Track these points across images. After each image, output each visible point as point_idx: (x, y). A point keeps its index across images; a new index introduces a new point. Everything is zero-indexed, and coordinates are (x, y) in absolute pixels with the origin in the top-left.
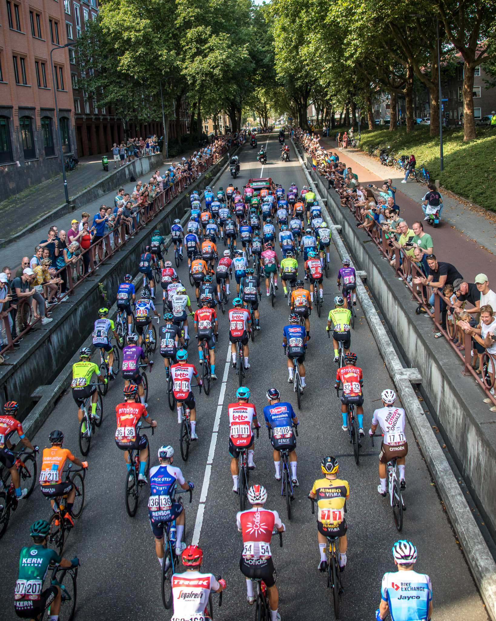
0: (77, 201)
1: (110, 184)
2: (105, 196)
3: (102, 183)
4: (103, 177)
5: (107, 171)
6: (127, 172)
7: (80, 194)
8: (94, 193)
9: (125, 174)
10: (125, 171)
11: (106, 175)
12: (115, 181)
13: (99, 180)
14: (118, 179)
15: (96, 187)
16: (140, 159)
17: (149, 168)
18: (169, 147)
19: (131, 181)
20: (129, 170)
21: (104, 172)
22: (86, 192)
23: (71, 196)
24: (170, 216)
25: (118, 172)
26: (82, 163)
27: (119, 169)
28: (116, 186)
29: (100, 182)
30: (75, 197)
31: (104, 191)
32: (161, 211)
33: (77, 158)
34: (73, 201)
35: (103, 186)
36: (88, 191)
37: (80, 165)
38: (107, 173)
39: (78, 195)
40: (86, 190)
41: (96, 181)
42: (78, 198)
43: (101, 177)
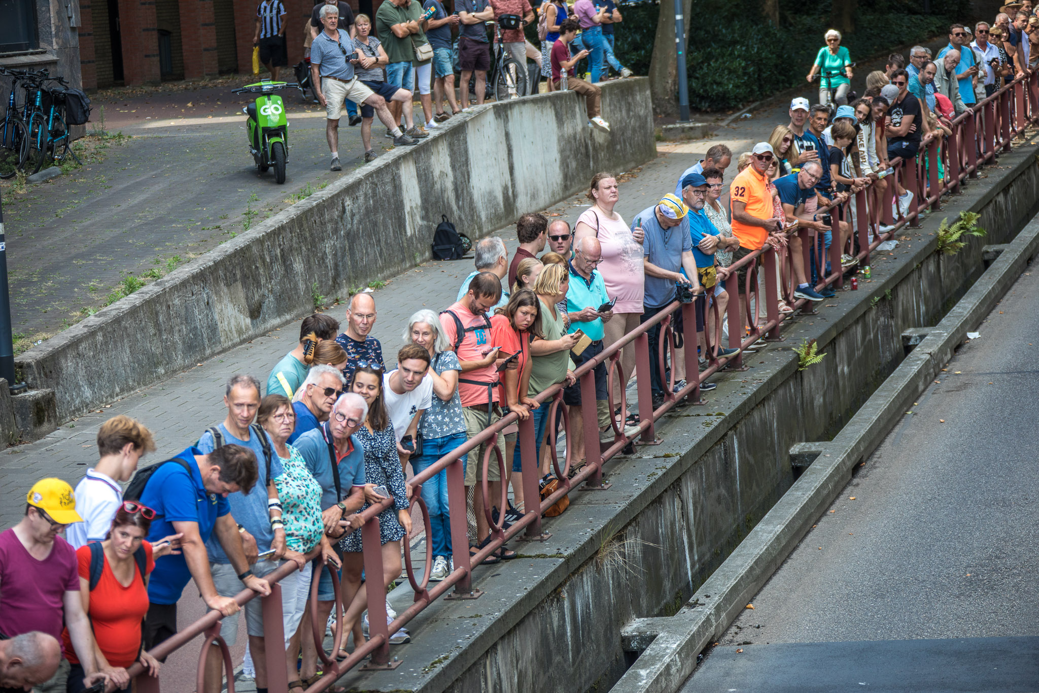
0: (68, 365)
1: (298, 266)
2: (257, 347)
3: (242, 253)
4: (251, 218)
5: (280, 179)
6: (412, 195)
7: (93, 319)
8: (188, 319)
9: (400, 206)
10: (397, 187)
11: (273, 209)
12: (328, 246)
13: (223, 234)
14: (351, 237)
15: (200, 277)
16: (502, 112)
17: (556, 176)
18: (694, 42)
19: (437, 256)
20: (425, 178)
21: (257, 187)
22: (134, 311)
23: (28, 334)
24: (689, 489)
25: (351, 190)
26: (112, 127)
27: (360, 172)
28: (336, 284)
29: (228, 247)
30: (59, 339)
31: (255, 313)
32: (629, 449)
33: (77, 86)
34: (42, 364)
35: (250, 280)
36: (150, 304)
37: (99, 135)
38: (275, 194)
39: (78, 330)
40: (134, 299)
41: (204, 245)
42: (75, 343)
43: (237, 216)
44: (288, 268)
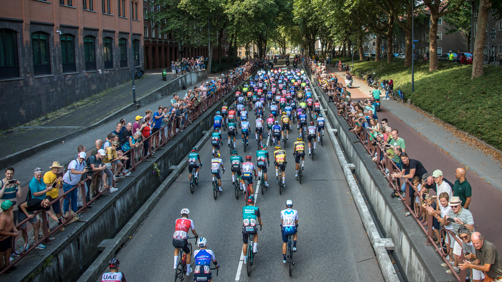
0: (141, 101)
1: (167, 90)
2: (163, 99)
3: (161, 89)
4: (162, 85)
5: (166, 80)
6: (180, 82)
7: (144, 96)
8: (155, 96)
9: (179, 84)
10: (178, 82)
11: (165, 84)
12: (171, 88)
13: (159, 87)
14: (173, 87)
15: (156, 92)
16: (190, 73)
17: (196, 80)
18: (212, 66)
19: (183, 89)
20: (182, 81)
21: (163, 81)
22: (149, 95)
23: (137, 98)
24: (210, 117)
25: (173, 82)
26: (147, 74)
27: (174, 80)
28: (171, 92)
29: (159, 88)
30: (141, 98)
31: (162, 96)
32: (204, 112)
33: (143, 70)
34: (138, 101)
35: (162, 92)
36: (151, 95)
37: (146, 75)
38: (165, 82)
39: (143, 97)
40: (149, 94)
41: (157, 88)
42: (142, 99)
43: (160, 85)
44: (166, 91)
